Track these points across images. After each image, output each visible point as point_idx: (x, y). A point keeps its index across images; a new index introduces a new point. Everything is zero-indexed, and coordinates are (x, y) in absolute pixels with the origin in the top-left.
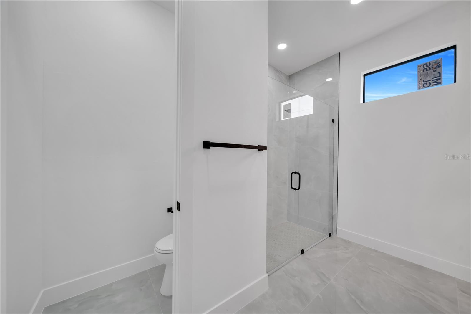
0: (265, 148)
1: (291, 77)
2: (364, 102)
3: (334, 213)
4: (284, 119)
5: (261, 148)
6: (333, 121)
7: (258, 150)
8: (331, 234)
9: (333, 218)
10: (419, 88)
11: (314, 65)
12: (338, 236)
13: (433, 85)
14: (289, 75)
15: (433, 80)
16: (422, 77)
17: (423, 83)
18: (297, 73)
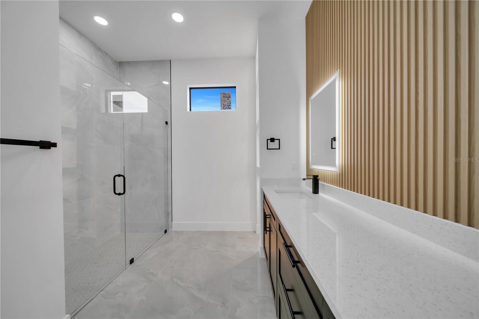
0: (55, 145)
1: (121, 64)
2: (190, 111)
3: (170, 210)
4: (114, 112)
5: (46, 145)
6: (167, 123)
7: (39, 147)
8: (167, 231)
9: (169, 215)
10: (221, 109)
11: (147, 61)
12: (173, 230)
13: (227, 109)
14: (118, 62)
15: (227, 105)
16: (222, 102)
17: (223, 106)
18: (129, 63)
